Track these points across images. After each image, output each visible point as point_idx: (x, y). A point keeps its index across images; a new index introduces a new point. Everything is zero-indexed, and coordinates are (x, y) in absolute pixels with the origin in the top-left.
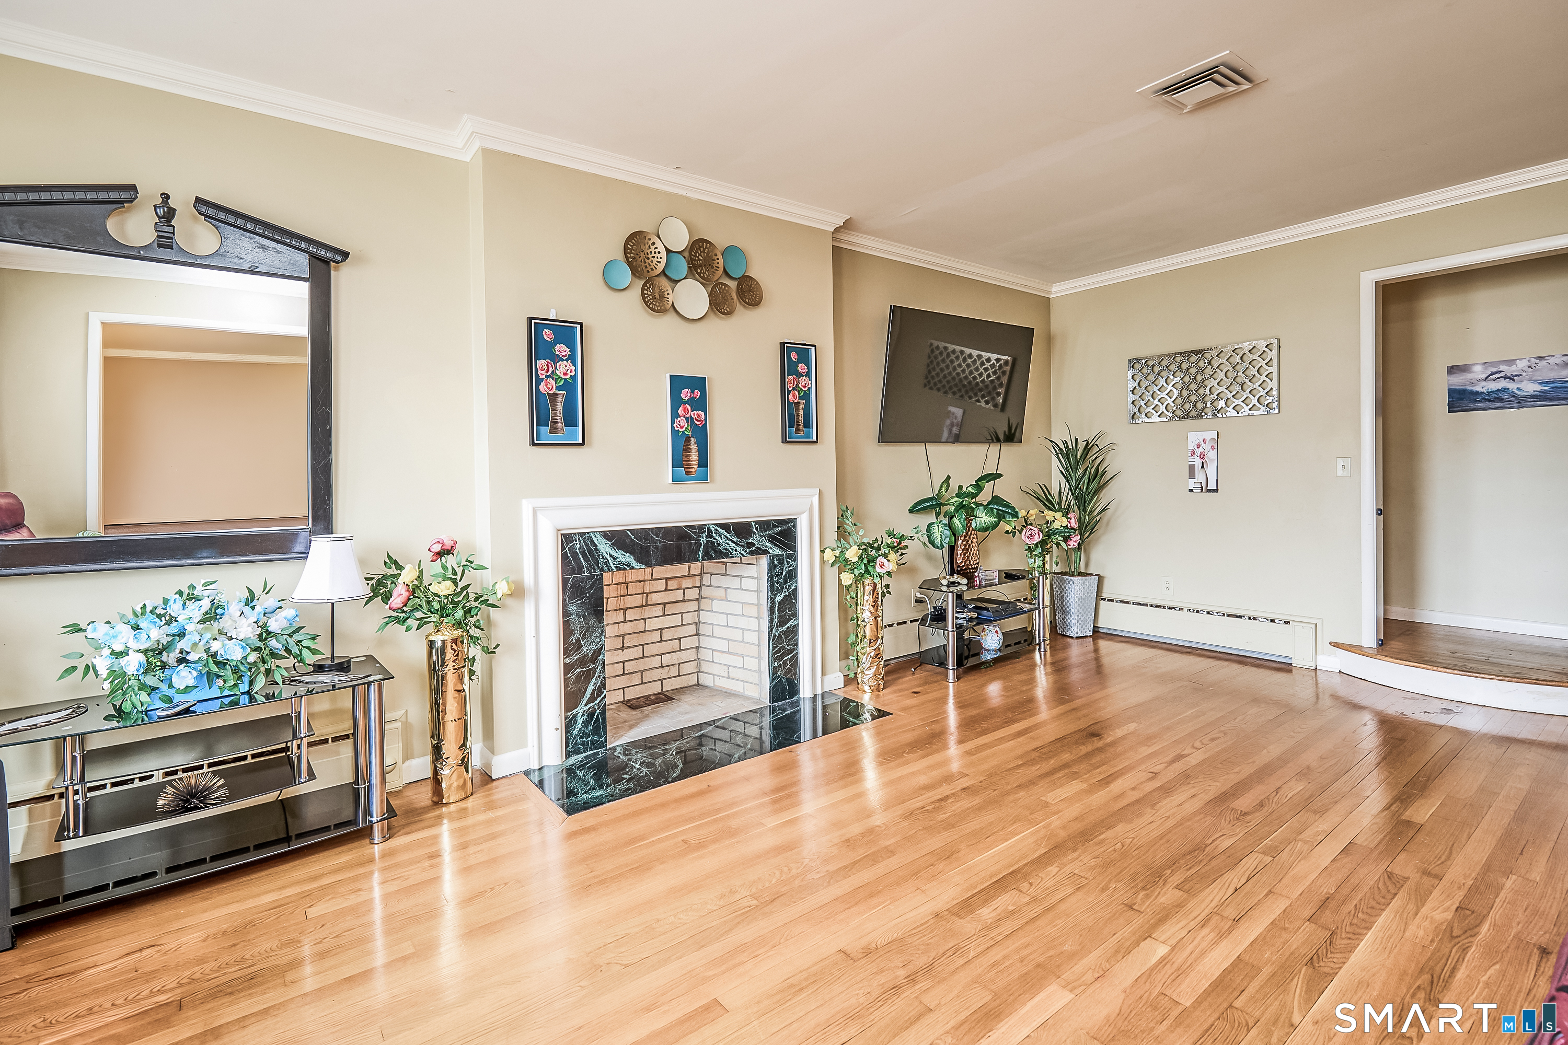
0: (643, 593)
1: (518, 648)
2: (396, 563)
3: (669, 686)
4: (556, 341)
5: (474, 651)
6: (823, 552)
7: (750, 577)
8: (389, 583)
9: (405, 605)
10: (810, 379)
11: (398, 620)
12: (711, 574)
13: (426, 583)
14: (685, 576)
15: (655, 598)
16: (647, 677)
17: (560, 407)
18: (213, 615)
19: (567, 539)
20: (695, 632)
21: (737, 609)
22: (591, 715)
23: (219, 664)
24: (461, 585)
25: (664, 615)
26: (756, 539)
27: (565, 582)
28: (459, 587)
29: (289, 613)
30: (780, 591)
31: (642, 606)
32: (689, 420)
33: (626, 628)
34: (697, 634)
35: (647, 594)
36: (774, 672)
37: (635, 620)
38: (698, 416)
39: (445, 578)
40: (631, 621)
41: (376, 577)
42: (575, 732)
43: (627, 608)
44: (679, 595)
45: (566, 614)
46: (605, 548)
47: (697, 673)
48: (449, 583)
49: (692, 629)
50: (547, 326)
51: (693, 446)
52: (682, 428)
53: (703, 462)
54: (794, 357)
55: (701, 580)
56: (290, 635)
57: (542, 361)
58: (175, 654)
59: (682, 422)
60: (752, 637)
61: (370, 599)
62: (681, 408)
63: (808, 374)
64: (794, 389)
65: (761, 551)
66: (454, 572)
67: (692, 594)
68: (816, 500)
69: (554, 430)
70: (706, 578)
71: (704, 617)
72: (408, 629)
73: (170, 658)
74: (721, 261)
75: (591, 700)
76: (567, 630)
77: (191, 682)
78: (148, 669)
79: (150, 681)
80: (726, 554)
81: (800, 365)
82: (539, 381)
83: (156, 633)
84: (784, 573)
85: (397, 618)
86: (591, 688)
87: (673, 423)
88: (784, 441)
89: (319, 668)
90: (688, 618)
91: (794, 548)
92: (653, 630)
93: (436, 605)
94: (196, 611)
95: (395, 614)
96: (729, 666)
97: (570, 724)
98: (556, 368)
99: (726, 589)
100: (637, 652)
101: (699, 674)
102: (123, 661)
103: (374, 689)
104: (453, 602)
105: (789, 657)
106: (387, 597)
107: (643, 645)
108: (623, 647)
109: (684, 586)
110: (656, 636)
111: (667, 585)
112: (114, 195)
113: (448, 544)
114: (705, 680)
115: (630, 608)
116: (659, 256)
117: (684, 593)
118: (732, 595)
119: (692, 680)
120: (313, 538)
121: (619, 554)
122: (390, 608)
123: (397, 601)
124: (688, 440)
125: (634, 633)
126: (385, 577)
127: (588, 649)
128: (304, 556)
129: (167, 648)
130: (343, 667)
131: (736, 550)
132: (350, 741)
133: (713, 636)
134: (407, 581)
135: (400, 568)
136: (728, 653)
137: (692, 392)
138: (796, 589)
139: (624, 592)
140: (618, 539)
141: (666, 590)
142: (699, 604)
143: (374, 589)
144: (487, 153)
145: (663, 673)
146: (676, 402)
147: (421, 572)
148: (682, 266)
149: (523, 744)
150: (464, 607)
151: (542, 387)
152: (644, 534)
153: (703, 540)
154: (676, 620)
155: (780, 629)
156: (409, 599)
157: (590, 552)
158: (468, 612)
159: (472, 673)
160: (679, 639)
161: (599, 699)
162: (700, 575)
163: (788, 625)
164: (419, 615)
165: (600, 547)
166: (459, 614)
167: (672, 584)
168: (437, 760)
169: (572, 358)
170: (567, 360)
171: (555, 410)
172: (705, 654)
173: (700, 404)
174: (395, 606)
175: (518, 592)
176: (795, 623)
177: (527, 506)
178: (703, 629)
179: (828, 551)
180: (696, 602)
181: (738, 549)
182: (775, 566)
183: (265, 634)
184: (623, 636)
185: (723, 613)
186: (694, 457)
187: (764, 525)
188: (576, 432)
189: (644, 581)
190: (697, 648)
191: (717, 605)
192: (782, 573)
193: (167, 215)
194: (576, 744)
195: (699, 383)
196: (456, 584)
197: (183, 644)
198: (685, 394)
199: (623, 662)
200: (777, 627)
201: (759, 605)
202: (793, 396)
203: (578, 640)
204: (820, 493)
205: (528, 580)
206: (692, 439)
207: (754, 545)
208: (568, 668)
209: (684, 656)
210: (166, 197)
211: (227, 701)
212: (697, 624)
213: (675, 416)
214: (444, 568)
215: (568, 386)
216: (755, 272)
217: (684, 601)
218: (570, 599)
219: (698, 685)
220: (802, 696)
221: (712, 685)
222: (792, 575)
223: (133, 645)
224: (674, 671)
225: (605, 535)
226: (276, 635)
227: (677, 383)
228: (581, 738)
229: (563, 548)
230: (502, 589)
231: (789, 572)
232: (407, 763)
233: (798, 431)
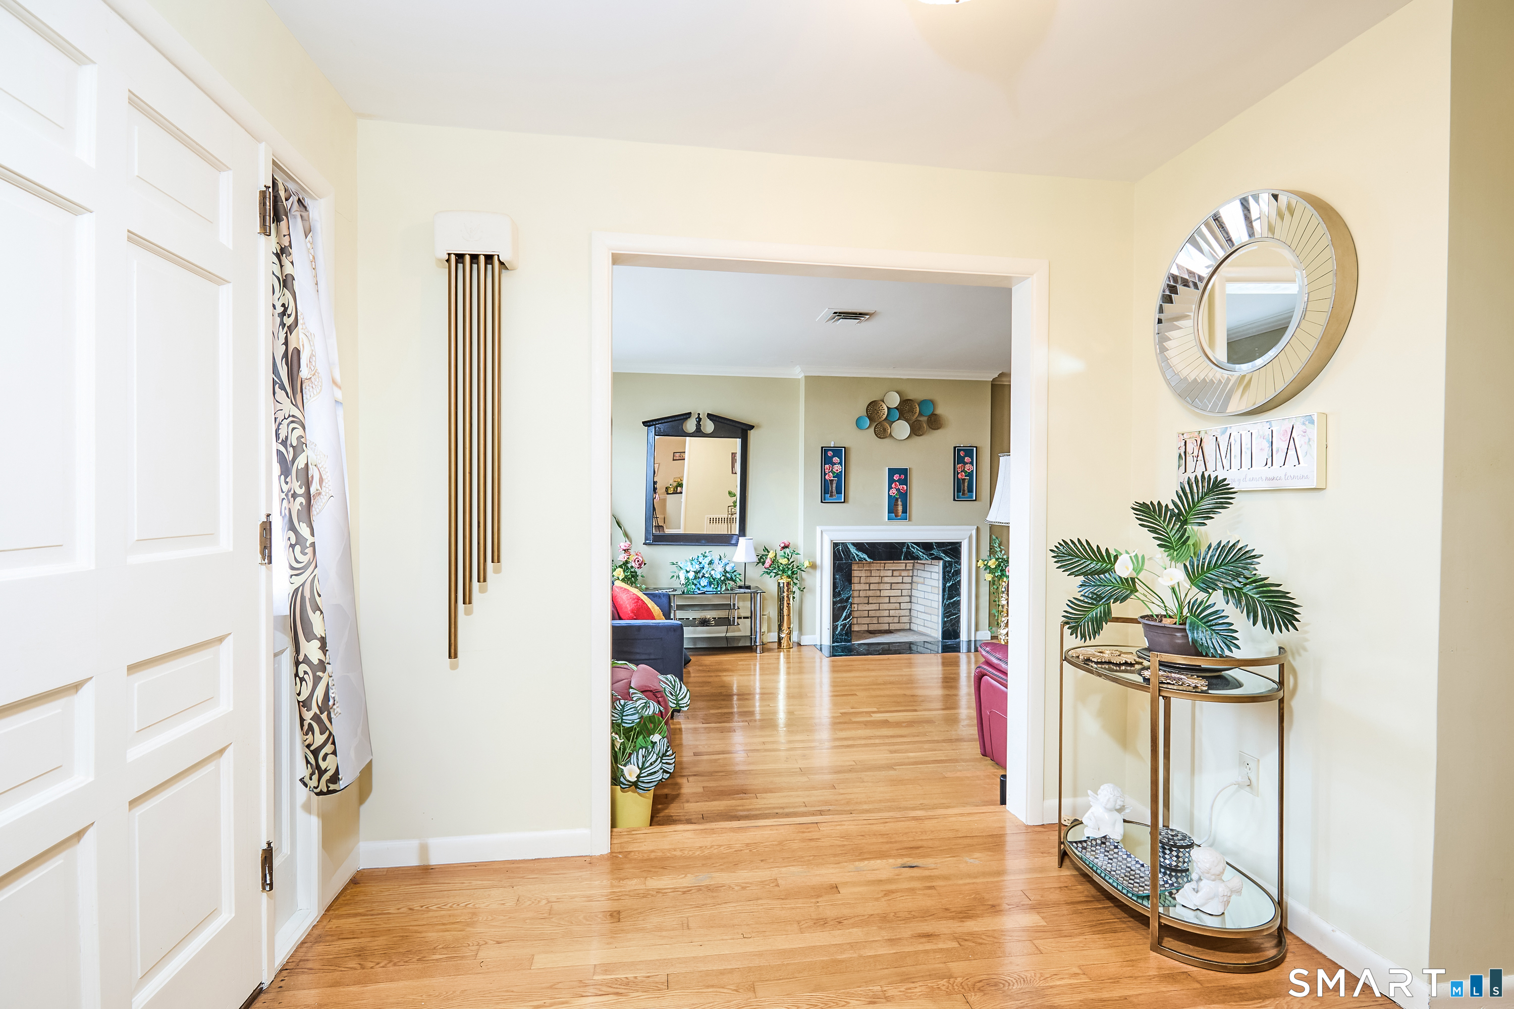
0: (879, 576)
1: (813, 591)
2: (767, 550)
3: (892, 627)
4: (834, 456)
5: (795, 589)
6: (978, 561)
7: (935, 572)
8: (764, 558)
9: (770, 567)
10: (973, 466)
11: (767, 573)
12: (918, 570)
13: (777, 559)
14: (904, 570)
15: (886, 580)
16: (881, 620)
17: (834, 485)
18: (711, 563)
19: (835, 545)
20: (909, 601)
21: (929, 589)
22: (844, 625)
23: (714, 579)
24: (791, 561)
25: (891, 589)
26: (934, 552)
27: (834, 564)
28: (790, 561)
29: (733, 565)
30: (949, 581)
31: (879, 583)
32: (898, 490)
33: (870, 593)
34: (910, 602)
35: (882, 577)
36: (944, 623)
37: (875, 590)
38: (903, 488)
39: (785, 557)
40: (873, 590)
41: (760, 555)
42: (837, 633)
43: (871, 583)
44: (900, 580)
45: (834, 578)
46: (853, 550)
47: (910, 623)
48: (786, 559)
49: (907, 599)
50: (830, 450)
51: (900, 503)
52: (894, 494)
53: (905, 511)
54: (962, 454)
55: (913, 573)
56: (733, 573)
57: (827, 465)
58: (701, 574)
59: (894, 491)
60: (935, 605)
61: (758, 563)
62: (893, 484)
63: (972, 463)
64: (962, 471)
65: (938, 558)
66: (788, 555)
67: (908, 580)
68: (974, 533)
69: (831, 496)
70: (915, 571)
71: (914, 593)
72: (771, 577)
73: (700, 575)
74: (918, 409)
75: (845, 619)
76: (835, 586)
77: (706, 584)
78: (695, 578)
79: (695, 582)
80: (918, 558)
81: (966, 458)
82: (825, 474)
83: (697, 567)
84: (952, 571)
85: (767, 572)
86: (844, 614)
87: (889, 491)
88: (954, 500)
89: (740, 587)
90: (905, 593)
91: (959, 558)
92: (885, 596)
93: (781, 568)
94: (707, 560)
95: (766, 570)
96: (924, 620)
97: (834, 628)
98: (833, 468)
99: (924, 578)
100: (875, 607)
101: (911, 624)
102: (689, 574)
103: (759, 595)
104: (787, 568)
105: (954, 617)
106: (763, 563)
107: (879, 603)
108: (868, 602)
109: (902, 575)
110: (887, 600)
111: (893, 573)
112: (682, 417)
113: (787, 543)
114: (914, 627)
115: (873, 583)
116: (884, 411)
117: (903, 579)
118: (927, 581)
119: (907, 627)
120: (740, 538)
121: (860, 554)
122: (765, 567)
123: (767, 565)
124: (897, 499)
125: (875, 596)
126: (763, 555)
127: (844, 596)
128: (736, 545)
129: (699, 572)
130: (749, 587)
131: (923, 557)
132: (749, 620)
133: (918, 604)
134: (771, 557)
135: (769, 552)
136: (924, 613)
137: (900, 476)
138: (960, 580)
139: (869, 575)
140: (859, 546)
141: (892, 576)
142: (912, 585)
143: (759, 560)
144: (806, 377)
145: (890, 620)
146: (891, 481)
147: (776, 554)
148: (897, 414)
149: (814, 633)
150: (792, 570)
151: (827, 477)
152: (873, 545)
153: (904, 550)
154: (898, 593)
155: (949, 601)
156: (771, 564)
157: (846, 551)
158: (793, 573)
159: (794, 598)
160: (900, 603)
161: (848, 620)
162: (912, 570)
163: (954, 599)
164: (775, 571)
165: (851, 549)
166: (790, 572)
167: (896, 573)
168: (779, 630)
169: (840, 463)
170: (838, 464)
171: (832, 487)
172: (914, 613)
173: (904, 482)
174: (766, 567)
175: (813, 566)
176: (959, 599)
177: (818, 529)
178: (913, 599)
179: (980, 561)
180: (910, 585)
181: (924, 556)
182: (947, 567)
183: (726, 572)
184: (869, 597)
185: (923, 591)
186: (900, 508)
187: (940, 545)
188: (842, 496)
189: (880, 570)
190: (910, 610)
191: (920, 587)
192: (951, 571)
193: (699, 420)
194: (837, 638)
195: (904, 472)
196: (789, 560)
197: (704, 571)
198: (896, 477)
199: (868, 611)
200: (947, 599)
201: (938, 587)
202: (961, 475)
203: (839, 591)
204: (978, 529)
205: (818, 562)
206: (899, 499)
207: (934, 554)
208: (834, 603)
209: (902, 613)
210: (699, 414)
211: (714, 593)
212: (910, 596)
213: (890, 488)
214: (785, 553)
215: (838, 476)
216: (939, 411)
217: (902, 583)
218: (837, 572)
219: (910, 629)
220: (961, 639)
221: (916, 630)
222: (958, 573)
223: (692, 569)
224: (896, 620)
225: (853, 544)
226: (728, 572)
227: (892, 472)
228: (839, 636)
229: (834, 549)
230: (806, 564)
231: (955, 571)
232: (769, 634)
233: (963, 494)
